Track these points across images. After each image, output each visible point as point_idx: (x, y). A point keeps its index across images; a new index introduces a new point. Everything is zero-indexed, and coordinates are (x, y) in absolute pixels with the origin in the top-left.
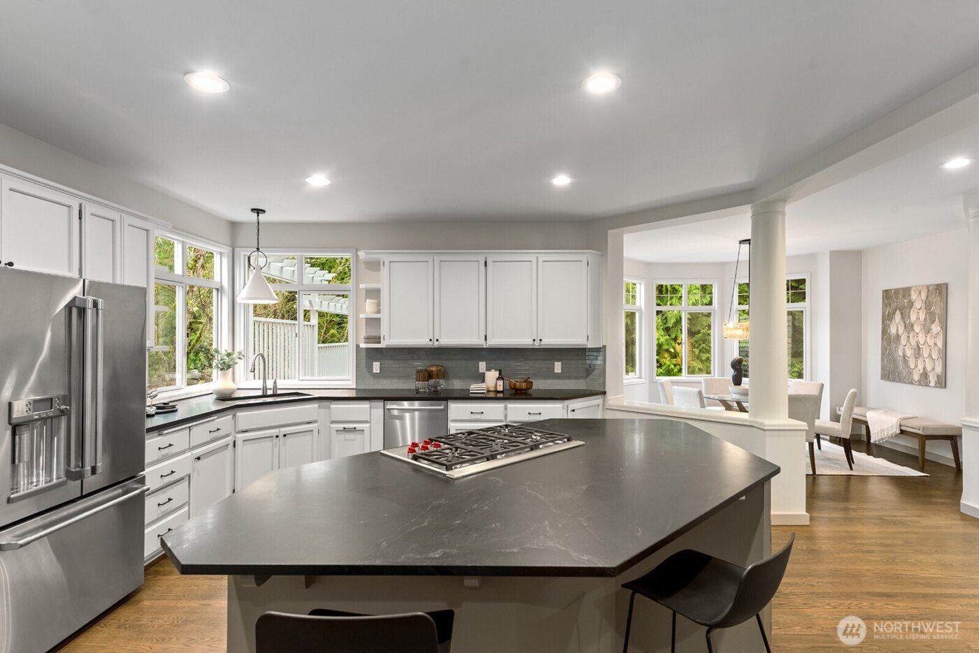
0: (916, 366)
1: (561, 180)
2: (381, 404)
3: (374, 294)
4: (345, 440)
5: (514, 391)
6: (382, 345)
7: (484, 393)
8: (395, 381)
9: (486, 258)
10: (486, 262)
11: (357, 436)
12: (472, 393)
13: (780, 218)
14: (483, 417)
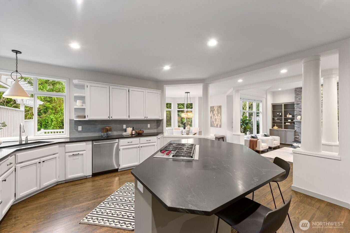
0: (215, 123)
1: (167, 68)
2: (91, 142)
3: (83, 98)
4: (73, 159)
5: (137, 134)
6: (87, 119)
7: (129, 135)
8: (89, 133)
9: (129, 89)
10: (129, 90)
11: (80, 157)
12: (125, 136)
13: (209, 87)
14: (132, 143)
